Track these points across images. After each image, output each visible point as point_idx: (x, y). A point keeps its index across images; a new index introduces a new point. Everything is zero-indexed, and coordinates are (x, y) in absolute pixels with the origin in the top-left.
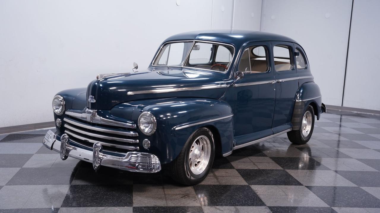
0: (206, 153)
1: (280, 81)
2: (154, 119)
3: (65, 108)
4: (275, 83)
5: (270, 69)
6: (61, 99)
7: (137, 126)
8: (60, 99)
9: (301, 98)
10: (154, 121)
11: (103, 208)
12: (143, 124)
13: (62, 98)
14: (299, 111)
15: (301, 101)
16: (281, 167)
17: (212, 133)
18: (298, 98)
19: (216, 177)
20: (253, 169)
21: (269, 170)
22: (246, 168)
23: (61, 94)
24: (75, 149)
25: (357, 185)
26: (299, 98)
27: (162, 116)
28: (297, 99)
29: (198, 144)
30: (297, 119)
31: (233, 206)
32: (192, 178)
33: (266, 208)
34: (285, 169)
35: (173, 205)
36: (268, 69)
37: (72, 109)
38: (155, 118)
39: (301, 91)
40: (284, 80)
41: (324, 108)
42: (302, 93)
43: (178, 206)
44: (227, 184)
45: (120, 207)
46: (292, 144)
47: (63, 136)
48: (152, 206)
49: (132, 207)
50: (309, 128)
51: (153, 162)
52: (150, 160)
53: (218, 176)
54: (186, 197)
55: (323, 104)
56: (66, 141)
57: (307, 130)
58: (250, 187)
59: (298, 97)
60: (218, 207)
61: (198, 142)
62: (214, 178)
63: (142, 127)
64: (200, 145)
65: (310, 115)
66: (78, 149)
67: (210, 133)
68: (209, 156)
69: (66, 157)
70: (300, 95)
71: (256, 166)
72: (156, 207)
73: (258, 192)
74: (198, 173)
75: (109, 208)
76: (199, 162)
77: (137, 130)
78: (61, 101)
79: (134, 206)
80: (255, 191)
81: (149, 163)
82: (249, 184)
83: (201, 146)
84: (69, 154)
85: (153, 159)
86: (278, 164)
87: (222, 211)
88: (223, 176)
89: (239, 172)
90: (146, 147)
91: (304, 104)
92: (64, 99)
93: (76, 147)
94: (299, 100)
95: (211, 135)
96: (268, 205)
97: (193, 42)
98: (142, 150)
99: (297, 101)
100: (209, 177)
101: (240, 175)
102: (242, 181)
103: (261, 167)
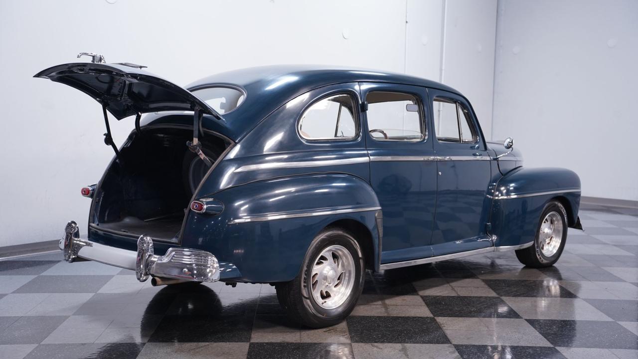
11: (207, 343)
16: (496, 293)
19: (386, 307)
20: (448, 296)
21: (474, 297)
22: (438, 294)
25: (613, 319)
31: (400, 343)
33: (449, 347)
34: (501, 296)
35: (310, 341)
43: (316, 342)
44: (398, 316)
45: (230, 343)
48: (279, 341)
49: (249, 343)
53: (388, 305)
54: (332, 331)
58: (435, 320)
60: (376, 344)
62: (381, 307)
71: (455, 291)
72: (284, 343)
73: (444, 326)
75: (215, 344)
79: (252, 341)
80: (441, 324)
82: (434, 316)
86: (493, 289)
87: (382, 349)
88: (396, 305)
89: (424, 301)
96: (455, 342)
100: (374, 306)
101: (423, 304)
102: (424, 312)
103: (463, 293)
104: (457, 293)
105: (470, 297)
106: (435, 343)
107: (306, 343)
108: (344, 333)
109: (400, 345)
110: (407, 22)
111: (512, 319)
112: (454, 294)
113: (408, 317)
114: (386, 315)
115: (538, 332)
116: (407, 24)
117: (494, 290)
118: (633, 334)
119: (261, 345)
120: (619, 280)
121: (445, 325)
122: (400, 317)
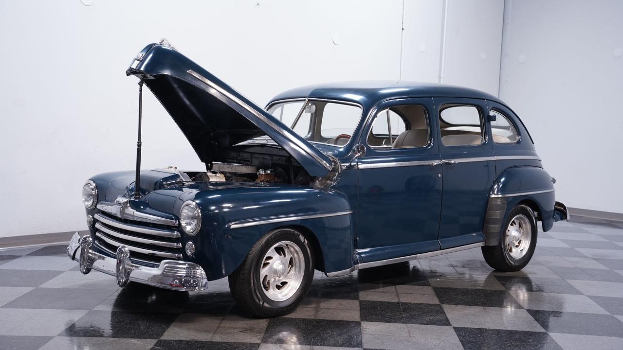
0: (297, 270)
1: (453, 162)
2: (198, 213)
3: (98, 200)
4: (437, 165)
5: (431, 142)
6: (93, 187)
7: (180, 223)
8: (91, 187)
9: (502, 190)
10: (199, 216)
12: (184, 219)
13: (94, 185)
14: (497, 214)
15: (500, 196)
16: (440, 300)
17: (305, 237)
18: (496, 192)
19: (317, 309)
20: (388, 302)
21: (414, 304)
22: (379, 300)
23: (93, 180)
24: (103, 258)
26: (498, 192)
27: (213, 208)
28: (493, 193)
29: (280, 254)
30: (495, 228)
32: (266, 305)
34: (443, 304)
36: (429, 143)
37: (105, 200)
38: (199, 211)
39: (503, 180)
40: (457, 161)
41: (561, 212)
42: (504, 183)
43: (225, 341)
44: (326, 318)
45: (139, 339)
46: (494, 271)
47: (85, 239)
48: (188, 339)
50: (525, 245)
51: (197, 276)
52: (195, 273)
53: (322, 308)
54: (248, 331)
55: (558, 204)
56: (88, 245)
57: (521, 249)
58: (360, 324)
59: (496, 190)
61: (280, 250)
62: (313, 310)
63: (183, 223)
64: (285, 256)
65: (527, 220)
66: (108, 258)
67: (302, 238)
68: (302, 274)
69: (88, 271)
70: (499, 186)
71: (398, 297)
72: (193, 341)
73: (365, 331)
74: (279, 299)
76: (284, 283)
77: (179, 228)
78: (93, 189)
79: (162, 338)
80: (363, 329)
81: (194, 277)
82: (362, 320)
83: (288, 257)
84: (94, 264)
85: (197, 271)
88: (330, 309)
89: (360, 305)
90: (189, 253)
91: (506, 202)
92: (97, 187)
93: (105, 256)
94: (498, 194)
95: (303, 241)
96: (367, 346)
97: (305, 100)
98: (186, 258)
99: (493, 196)
100: (306, 309)
101: (358, 308)
102: (355, 316)
103: (404, 299)
104: (399, 299)
105: (410, 303)
106: (345, 347)
107: (214, 342)
108: (260, 333)
109: (309, 347)
110: (403, 29)
111: (440, 326)
112: (395, 300)
113: (334, 320)
114: (312, 317)
115: (459, 340)
116: (404, 31)
117: (439, 297)
118: (557, 344)
119: (168, 343)
120: (579, 293)
121: (367, 330)
122: (326, 320)
